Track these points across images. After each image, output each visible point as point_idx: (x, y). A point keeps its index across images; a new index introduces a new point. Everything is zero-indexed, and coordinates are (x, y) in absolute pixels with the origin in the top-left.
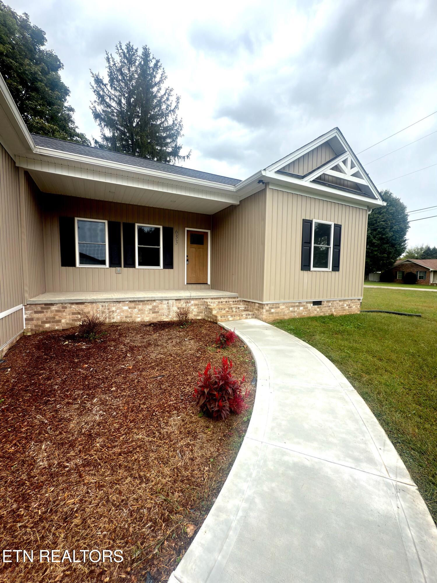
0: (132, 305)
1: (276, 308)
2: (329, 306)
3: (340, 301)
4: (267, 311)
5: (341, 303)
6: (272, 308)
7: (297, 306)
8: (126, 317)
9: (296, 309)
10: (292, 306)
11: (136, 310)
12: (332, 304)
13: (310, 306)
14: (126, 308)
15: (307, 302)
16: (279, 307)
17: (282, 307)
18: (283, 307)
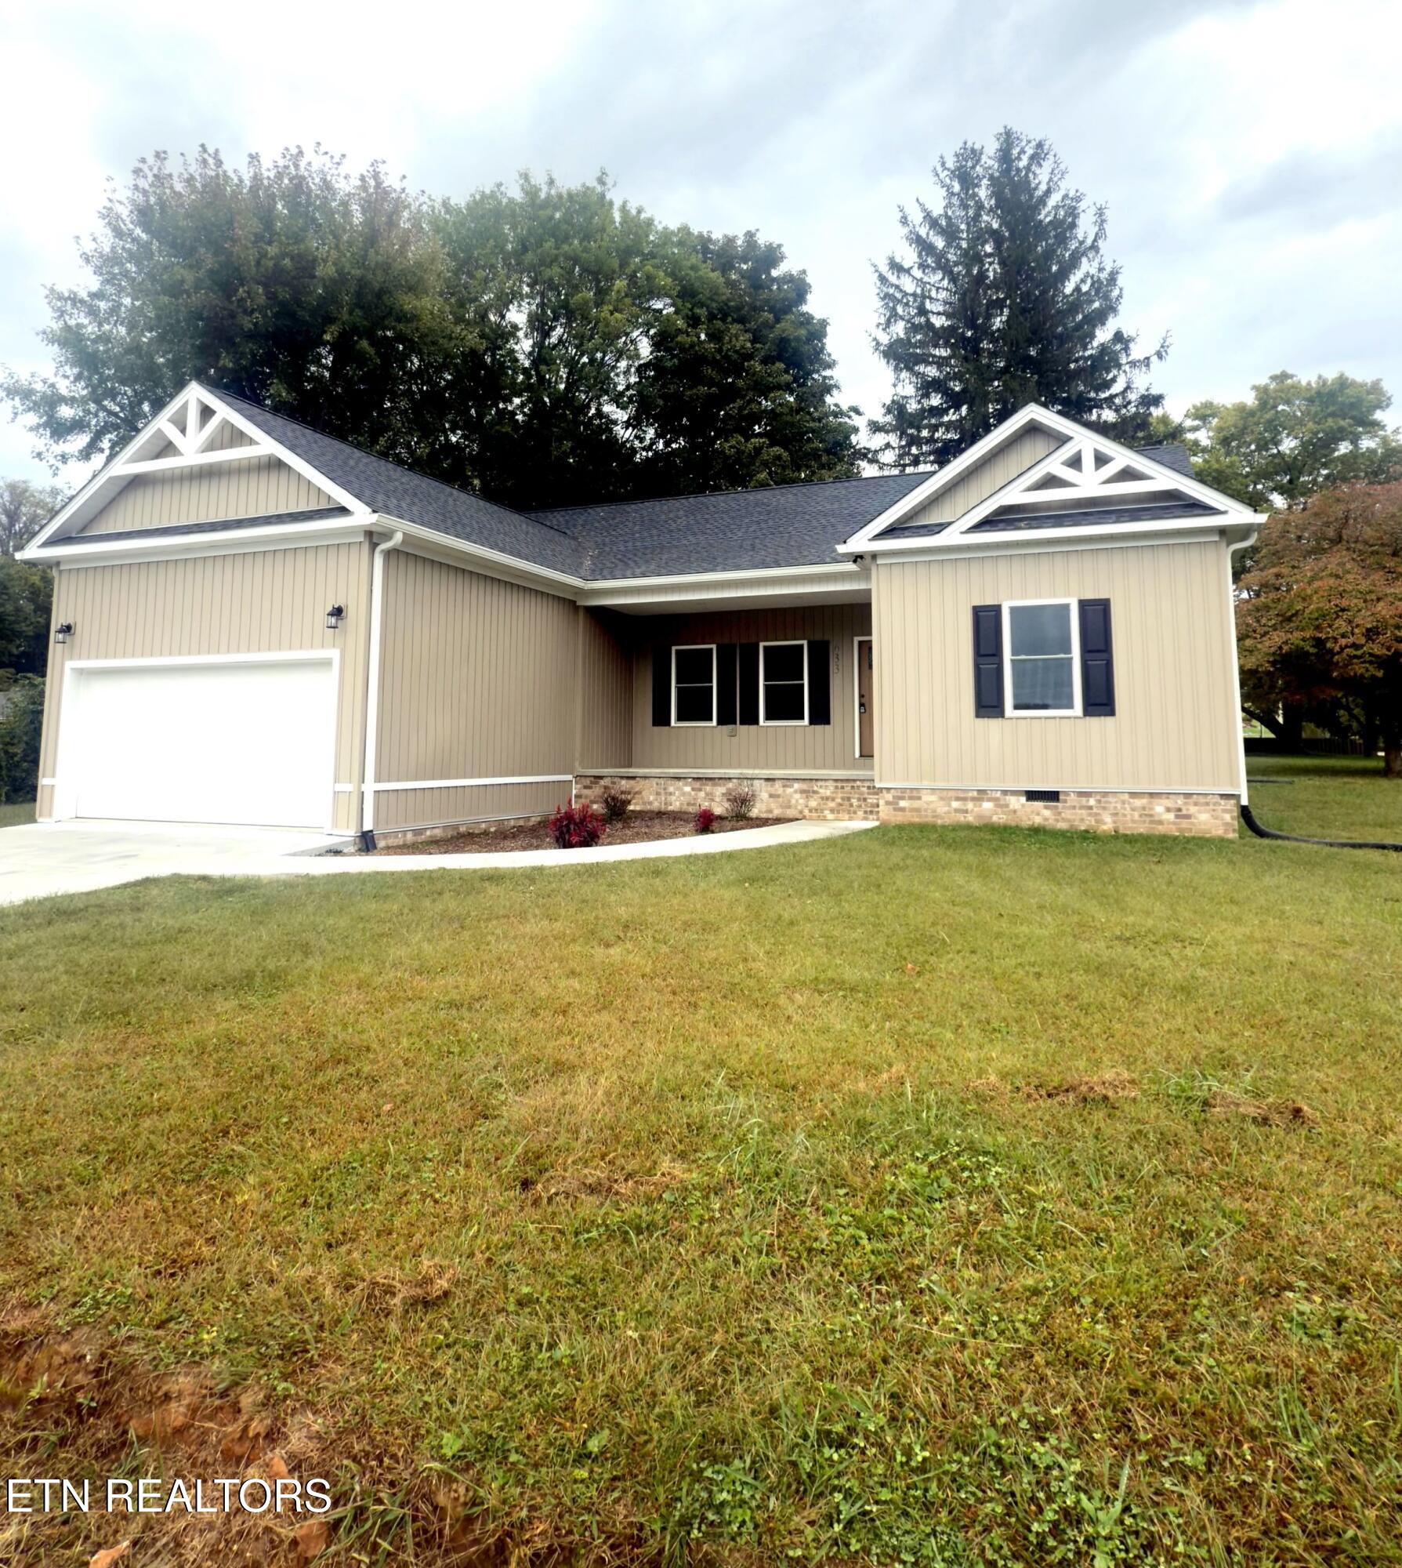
0: (697, 784)
1: (911, 798)
2: (1091, 808)
3: (1133, 795)
4: (888, 803)
5: (1138, 802)
6: (903, 798)
7: (973, 799)
8: (689, 804)
9: (970, 805)
10: (958, 799)
11: (702, 794)
12: (1099, 801)
13: (1018, 803)
14: (688, 789)
15: (1005, 792)
16: (919, 798)
17: (928, 797)
18: (933, 798)
